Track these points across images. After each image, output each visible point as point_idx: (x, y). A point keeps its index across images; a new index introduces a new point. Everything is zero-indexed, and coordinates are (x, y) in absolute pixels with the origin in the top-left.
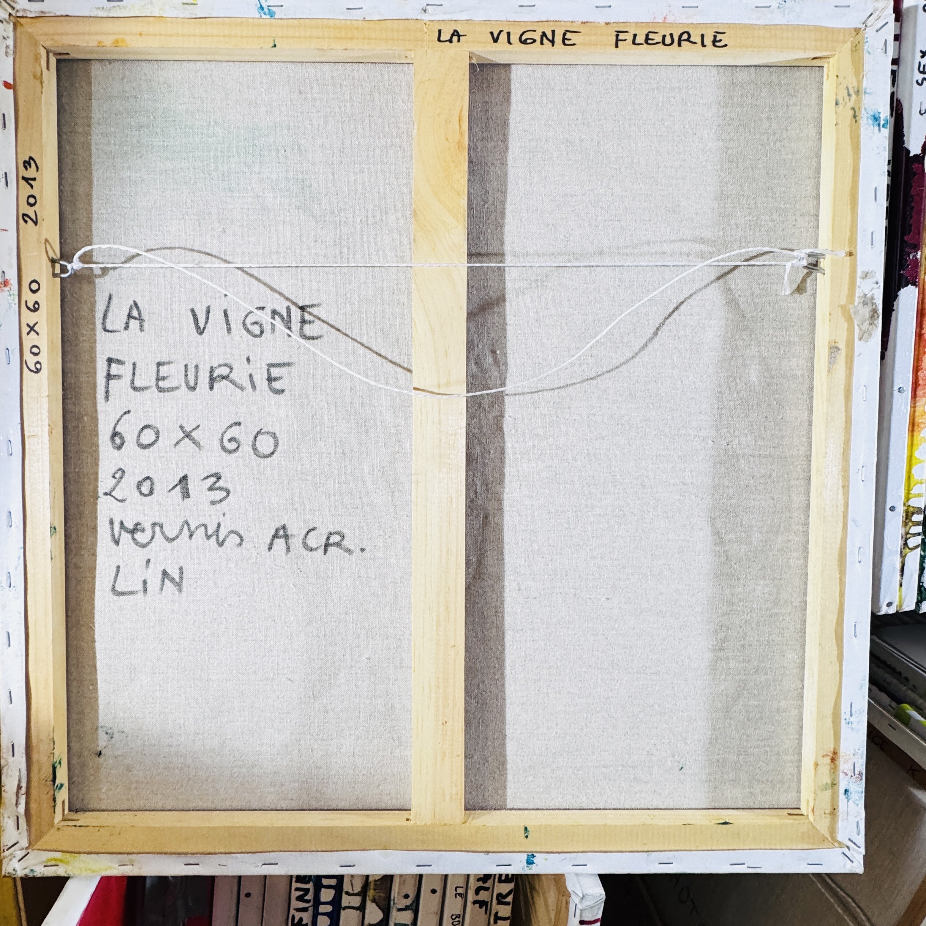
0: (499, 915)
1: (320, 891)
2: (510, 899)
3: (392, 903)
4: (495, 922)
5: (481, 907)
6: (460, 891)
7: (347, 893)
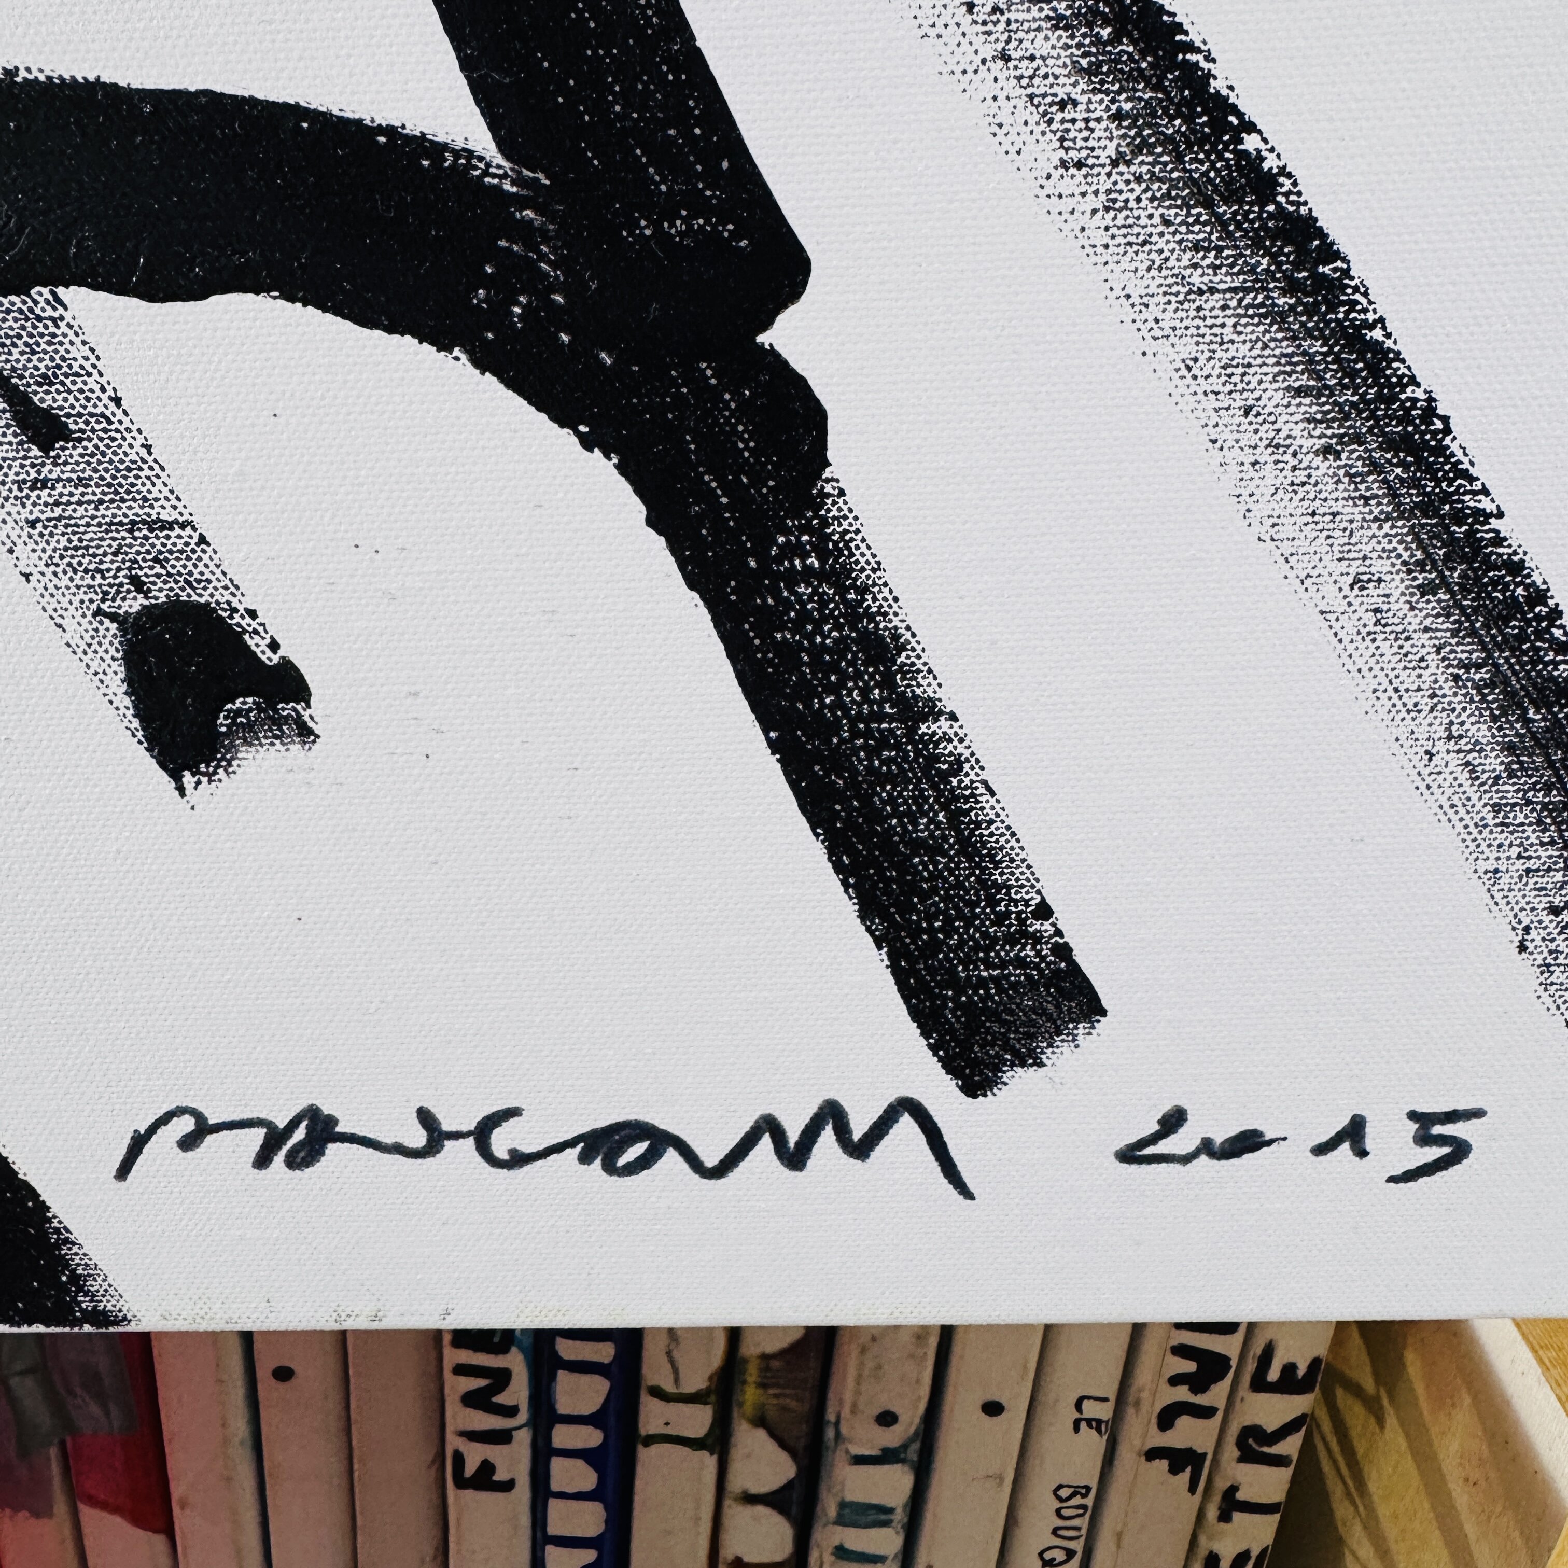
0: (1240, 1496)
1: (553, 1378)
2: (1290, 1446)
3: (830, 1433)
4: (1225, 1517)
5: (1174, 1470)
6: (1091, 1410)
7: (657, 1393)
